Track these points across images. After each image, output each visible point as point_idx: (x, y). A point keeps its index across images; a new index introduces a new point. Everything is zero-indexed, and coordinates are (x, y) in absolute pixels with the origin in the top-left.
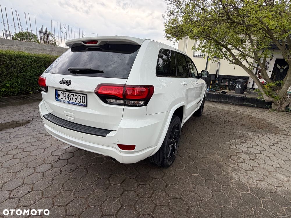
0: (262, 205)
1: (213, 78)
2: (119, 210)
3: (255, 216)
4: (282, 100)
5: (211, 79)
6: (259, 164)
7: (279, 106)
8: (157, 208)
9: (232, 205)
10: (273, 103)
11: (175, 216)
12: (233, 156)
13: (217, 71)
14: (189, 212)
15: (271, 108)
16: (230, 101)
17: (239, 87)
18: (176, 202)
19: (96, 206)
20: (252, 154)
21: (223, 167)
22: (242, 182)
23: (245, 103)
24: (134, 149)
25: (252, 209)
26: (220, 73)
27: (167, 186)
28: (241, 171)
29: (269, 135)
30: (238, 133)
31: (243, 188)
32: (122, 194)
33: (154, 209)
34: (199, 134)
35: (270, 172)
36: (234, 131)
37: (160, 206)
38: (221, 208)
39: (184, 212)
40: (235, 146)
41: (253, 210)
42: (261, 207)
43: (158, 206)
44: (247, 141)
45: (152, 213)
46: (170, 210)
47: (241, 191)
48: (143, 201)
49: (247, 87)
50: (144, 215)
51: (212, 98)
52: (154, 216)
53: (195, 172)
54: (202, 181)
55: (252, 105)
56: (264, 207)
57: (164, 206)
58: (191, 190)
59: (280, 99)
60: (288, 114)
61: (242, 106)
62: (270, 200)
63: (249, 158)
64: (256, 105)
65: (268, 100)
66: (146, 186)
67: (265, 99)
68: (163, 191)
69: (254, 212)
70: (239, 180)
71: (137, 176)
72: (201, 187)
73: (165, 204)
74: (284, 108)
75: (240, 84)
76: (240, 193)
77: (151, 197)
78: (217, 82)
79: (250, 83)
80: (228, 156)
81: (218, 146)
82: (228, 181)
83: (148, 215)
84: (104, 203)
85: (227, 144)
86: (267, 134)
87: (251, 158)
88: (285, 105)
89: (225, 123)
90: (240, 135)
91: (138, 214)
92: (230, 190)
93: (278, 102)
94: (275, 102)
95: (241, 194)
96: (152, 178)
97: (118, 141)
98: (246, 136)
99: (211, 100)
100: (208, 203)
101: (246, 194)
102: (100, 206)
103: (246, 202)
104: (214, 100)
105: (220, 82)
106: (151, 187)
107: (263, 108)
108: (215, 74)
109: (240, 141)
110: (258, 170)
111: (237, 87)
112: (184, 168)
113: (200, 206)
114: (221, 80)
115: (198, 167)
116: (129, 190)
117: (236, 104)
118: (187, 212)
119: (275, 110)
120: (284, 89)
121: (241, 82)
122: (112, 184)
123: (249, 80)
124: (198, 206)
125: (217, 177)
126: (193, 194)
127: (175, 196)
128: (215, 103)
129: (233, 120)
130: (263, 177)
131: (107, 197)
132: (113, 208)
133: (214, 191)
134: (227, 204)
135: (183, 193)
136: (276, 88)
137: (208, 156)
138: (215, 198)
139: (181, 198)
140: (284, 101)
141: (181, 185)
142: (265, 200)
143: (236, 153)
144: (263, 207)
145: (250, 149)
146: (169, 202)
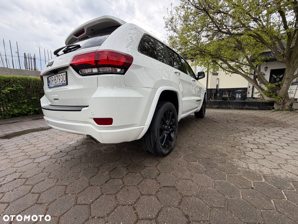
0: (285, 196)
1: (214, 92)
2: (96, 199)
3: (278, 211)
4: (284, 99)
5: (213, 93)
6: (270, 152)
7: (282, 106)
8: (142, 197)
9: (241, 196)
10: (275, 102)
11: (163, 207)
12: (238, 146)
13: (217, 86)
14: (182, 203)
15: (273, 108)
16: (231, 106)
17: (239, 96)
18: (167, 191)
19: (73, 194)
20: (260, 144)
21: (227, 155)
22: (251, 170)
23: (246, 107)
24: (112, 124)
25: (271, 201)
26: (220, 87)
27: (159, 174)
28: (249, 159)
29: (277, 129)
30: (242, 128)
31: (254, 176)
32: (106, 182)
33: (138, 199)
34: (200, 130)
35: (286, 160)
36: (238, 127)
37: (147, 195)
38: (227, 199)
39: (176, 203)
40: (239, 138)
41: (273, 202)
42: (284, 200)
43: (144, 195)
44: (253, 134)
45: (135, 203)
46: (158, 200)
47: (252, 180)
48: (128, 190)
49: (247, 97)
50: (124, 206)
51: (214, 105)
52: (136, 207)
53: (194, 161)
54: (202, 169)
55: (254, 108)
56: (288, 199)
57: (152, 195)
58: (188, 178)
59: (282, 98)
60: (293, 112)
61: (244, 109)
62: (295, 190)
63: (258, 148)
64: (258, 107)
65: (269, 100)
66: (136, 174)
67: (266, 99)
68: (154, 179)
69: (274, 206)
70: (248, 168)
71: (129, 165)
72: (200, 175)
73: (154, 193)
74: (288, 107)
75: (240, 94)
76: (250, 182)
77: (138, 185)
78: (218, 95)
79: (249, 93)
80: (232, 146)
81: (221, 138)
82: (233, 169)
83: (129, 205)
84: (83, 191)
85: (231, 137)
86: (274, 128)
87: (260, 147)
88: (288, 104)
89: (227, 122)
90: (245, 130)
91: (118, 204)
92: (237, 178)
93: (280, 101)
94: (277, 102)
95: (252, 183)
96: (145, 166)
97: (92, 114)
98: (251, 130)
99: (213, 107)
100: (208, 192)
101: (259, 183)
102: (77, 195)
103: (261, 193)
104: (215, 107)
105: (221, 94)
106: (141, 175)
107: (266, 110)
108: (216, 88)
109: (245, 134)
110: (270, 158)
111: (237, 97)
112: (182, 157)
113: (197, 196)
114: (221, 93)
115: (197, 156)
116: (116, 177)
117: (237, 109)
118: (180, 203)
119: (278, 110)
120: (284, 87)
121: (240, 92)
122: (100, 172)
123: (248, 91)
124: (194, 196)
125: (220, 165)
126: (189, 182)
127: (166, 185)
128: (218, 109)
129: (236, 119)
130: (279, 165)
131: (90, 184)
132: (91, 197)
133: (217, 180)
134: (234, 195)
135: (178, 181)
136: (275, 89)
137: (210, 146)
138: (218, 187)
139: (174, 187)
140: (286, 101)
141: (176, 173)
142: (287, 190)
143: (242, 144)
144: (286, 200)
145: (257, 140)
146: (158, 191)
